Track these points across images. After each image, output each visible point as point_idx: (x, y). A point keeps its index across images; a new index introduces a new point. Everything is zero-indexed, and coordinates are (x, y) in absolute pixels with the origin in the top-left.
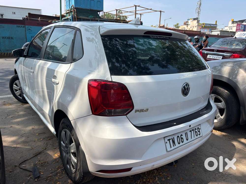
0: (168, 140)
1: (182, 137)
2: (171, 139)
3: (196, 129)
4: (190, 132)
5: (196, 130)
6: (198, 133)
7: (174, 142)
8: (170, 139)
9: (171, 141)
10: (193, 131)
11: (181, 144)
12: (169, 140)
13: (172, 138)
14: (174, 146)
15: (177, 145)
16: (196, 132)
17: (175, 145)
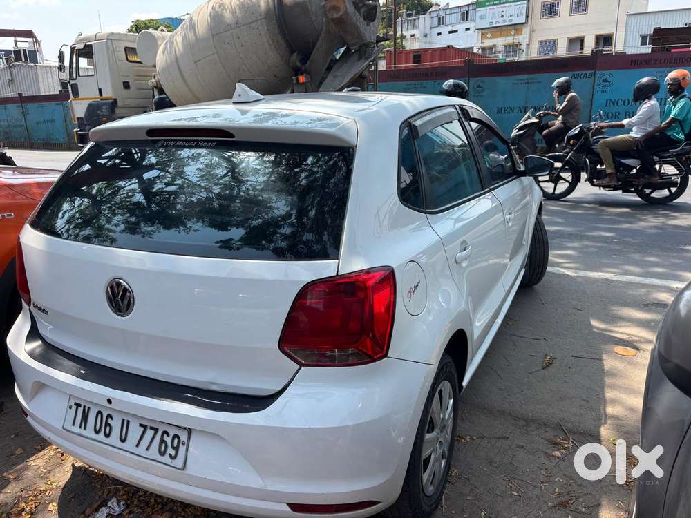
0: (76, 404)
1: (110, 421)
2: (82, 407)
3: (165, 433)
4: (142, 429)
5: (168, 440)
6: (171, 451)
7: (85, 418)
8: (80, 405)
9: (80, 410)
10: (153, 432)
11: (101, 437)
12: (78, 405)
13: (85, 407)
14: (80, 427)
15: (89, 432)
16: (162, 441)
17: (85, 428)
